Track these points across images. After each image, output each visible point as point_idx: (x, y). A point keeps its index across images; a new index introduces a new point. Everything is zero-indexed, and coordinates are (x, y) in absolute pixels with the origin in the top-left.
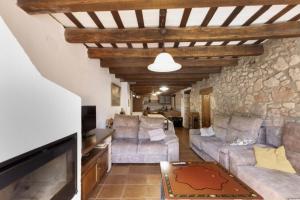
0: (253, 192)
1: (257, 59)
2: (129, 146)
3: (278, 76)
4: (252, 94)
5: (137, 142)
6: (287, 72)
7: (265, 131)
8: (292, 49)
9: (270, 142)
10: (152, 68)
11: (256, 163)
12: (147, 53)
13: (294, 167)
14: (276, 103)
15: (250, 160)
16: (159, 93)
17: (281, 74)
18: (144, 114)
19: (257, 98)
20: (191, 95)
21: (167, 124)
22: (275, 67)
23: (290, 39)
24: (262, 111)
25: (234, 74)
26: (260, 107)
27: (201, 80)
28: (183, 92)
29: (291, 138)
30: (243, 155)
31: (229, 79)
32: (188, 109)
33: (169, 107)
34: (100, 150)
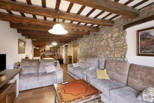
0: (98, 90)
1: (97, 33)
2: (32, 78)
3: (104, 41)
4: (94, 48)
5: (38, 75)
6: (107, 40)
7: (99, 63)
8: (109, 31)
9: (101, 68)
10: (51, 31)
11: (97, 77)
12: (46, 23)
13: (109, 77)
14: (103, 52)
15: (95, 76)
16: (51, 46)
17: (105, 40)
18: (41, 58)
19: (96, 49)
20: (68, 47)
21: (56, 63)
22: (103, 37)
23: (108, 27)
24: (98, 55)
25: (88, 39)
26: (97, 53)
27: (73, 40)
28: (64, 46)
29: (108, 65)
30: (92, 74)
31: (86, 41)
32: (66, 54)
33: (56, 54)
34: (10, 84)
